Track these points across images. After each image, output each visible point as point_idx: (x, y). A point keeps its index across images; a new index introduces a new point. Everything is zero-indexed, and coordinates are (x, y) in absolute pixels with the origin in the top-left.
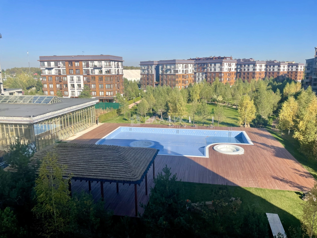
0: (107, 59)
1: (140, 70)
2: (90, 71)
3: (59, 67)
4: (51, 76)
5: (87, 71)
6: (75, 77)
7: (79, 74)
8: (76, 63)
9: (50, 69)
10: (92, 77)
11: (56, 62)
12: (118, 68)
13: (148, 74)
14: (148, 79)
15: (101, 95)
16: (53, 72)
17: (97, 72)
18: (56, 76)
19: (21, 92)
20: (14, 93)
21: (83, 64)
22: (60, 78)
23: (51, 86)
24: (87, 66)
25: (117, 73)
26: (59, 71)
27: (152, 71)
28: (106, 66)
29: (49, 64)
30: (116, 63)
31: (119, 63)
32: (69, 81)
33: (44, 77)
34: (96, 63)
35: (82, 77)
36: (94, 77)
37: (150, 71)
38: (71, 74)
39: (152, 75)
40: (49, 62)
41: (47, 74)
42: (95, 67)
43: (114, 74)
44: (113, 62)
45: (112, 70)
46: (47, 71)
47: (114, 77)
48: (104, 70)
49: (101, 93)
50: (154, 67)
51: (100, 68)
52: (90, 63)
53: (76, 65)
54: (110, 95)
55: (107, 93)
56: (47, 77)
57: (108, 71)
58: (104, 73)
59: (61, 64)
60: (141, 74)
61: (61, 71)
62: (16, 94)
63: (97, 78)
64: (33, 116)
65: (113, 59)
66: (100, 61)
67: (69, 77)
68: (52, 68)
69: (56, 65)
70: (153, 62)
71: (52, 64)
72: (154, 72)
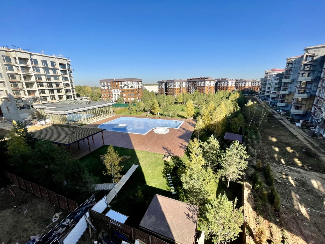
0: (131, 80)
1: (157, 86)
2: (123, 87)
3: (108, 85)
4: (105, 90)
5: (121, 87)
6: (116, 90)
7: (118, 89)
8: (116, 83)
9: (104, 86)
10: (124, 90)
11: (107, 82)
12: (138, 85)
13: (161, 88)
14: (161, 91)
15: (128, 100)
16: (106, 88)
17: (126, 87)
18: (107, 90)
21: (120, 83)
22: (109, 91)
23: (105, 95)
24: (121, 84)
25: (137, 88)
26: (108, 87)
28: (130, 84)
29: (104, 84)
30: (137, 82)
31: (140, 82)
32: (113, 92)
33: (102, 90)
34: (125, 83)
35: (119, 90)
36: (125, 90)
37: (162, 86)
38: (114, 89)
39: (163, 88)
40: (104, 82)
41: (103, 89)
42: (125, 85)
43: (135, 88)
44: (135, 82)
45: (134, 86)
46: (103, 87)
47: (136, 90)
48: (129, 86)
49: (128, 98)
50: (164, 84)
51: (127, 85)
52: (122, 82)
53: (116, 84)
54: (133, 100)
55: (131, 98)
56: (103, 90)
57: (132, 87)
58: (129, 88)
59: (109, 83)
60: (158, 88)
61: (109, 87)
63: (126, 91)
64: (65, 111)
65: (134, 80)
66: (127, 81)
67: (113, 90)
68: (105, 86)
69: (107, 84)
71: (105, 83)
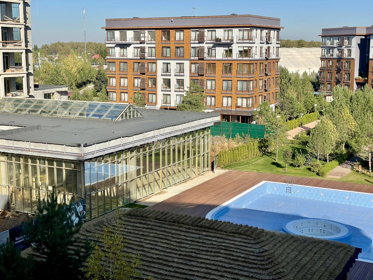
0: (246, 23)
1: (320, 49)
2: (206, 50)
3: (142, 42)
4: (125, 61)
5: (200, 52)
6: (173, 65)
7: (182, 57)
8: (178, 34)
9: (124, 46)
10: (209, 64)
11: (138, 30)
12: (267, 43)
13: (339, 59)
14: (339, 71)
15: (225, 104)
16: (131, 53)
17: (220, 52)
18: (134, 61)
19: (65, 93)
20: (53, 94)
21: (193, 35)
22: (143, 65)
23: (124, 82)
24: (201, 40)
25: (264, 56)
26: (143, 50)
27: (350, 51)
28: (242, 41)
29: (123, 37)
30: (265, 32)
31: (272, 32)
32: (159, 72)
33: (112, 62)
34: (220, 34)
35: (187, 63)
36: (212, 65)
37: (346, 52)
38: (166, 58)
39: (350, 61)
40: (123, 30)
41: (117, 56)
42: (218, 43)
44: (259, 31)
45: (254, 49)
46: (118, 49)
47: (258, 64)
48: (236, 49)
49: (225, 100)
50: (356, 41)
51: (228, 45)
52: (207, 34)
53: (177, 38)
54: (245, 105)
55: (239, 100)
56: (117, 62)
57: (246, 51)
58: (235, 55)
59: (146, 35)
60: (322, 59)
61: (147, 50)
62: (57, 97)
63: (219, 68)
64: (85, 146)
65: (258, 25)
67: (160, 63)
68: (129, 45)
69: (137, 38)
70: (354, 29)
71: (130, 34)
72: (356, 54)
